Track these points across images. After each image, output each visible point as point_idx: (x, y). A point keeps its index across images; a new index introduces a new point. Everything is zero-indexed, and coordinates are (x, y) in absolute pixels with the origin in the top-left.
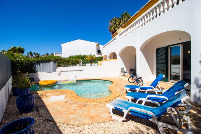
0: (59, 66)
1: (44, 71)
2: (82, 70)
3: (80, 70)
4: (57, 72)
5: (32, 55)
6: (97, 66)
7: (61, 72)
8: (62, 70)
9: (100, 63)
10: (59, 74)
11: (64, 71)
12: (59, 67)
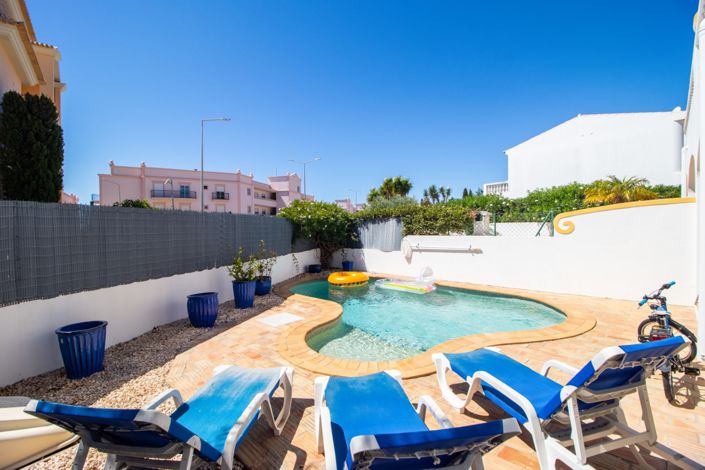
0: (410, 232)
1: (376, 247)
2: (478, 251)
3: (470, 251)
4: (402, 251)
5: (435, 196)
6: (552, 235)
7: (413, 250)
8: (414, 245)
9: (566, 224)
10: (409, 259)
11: (421, 251)
12: (409, 237)
